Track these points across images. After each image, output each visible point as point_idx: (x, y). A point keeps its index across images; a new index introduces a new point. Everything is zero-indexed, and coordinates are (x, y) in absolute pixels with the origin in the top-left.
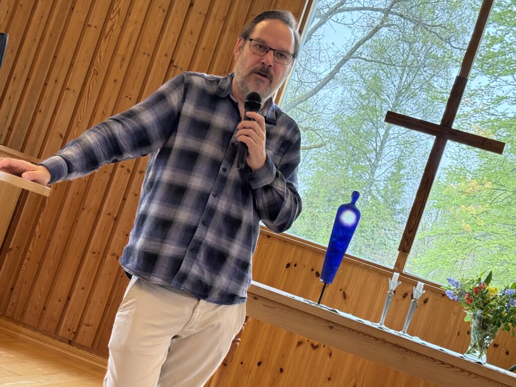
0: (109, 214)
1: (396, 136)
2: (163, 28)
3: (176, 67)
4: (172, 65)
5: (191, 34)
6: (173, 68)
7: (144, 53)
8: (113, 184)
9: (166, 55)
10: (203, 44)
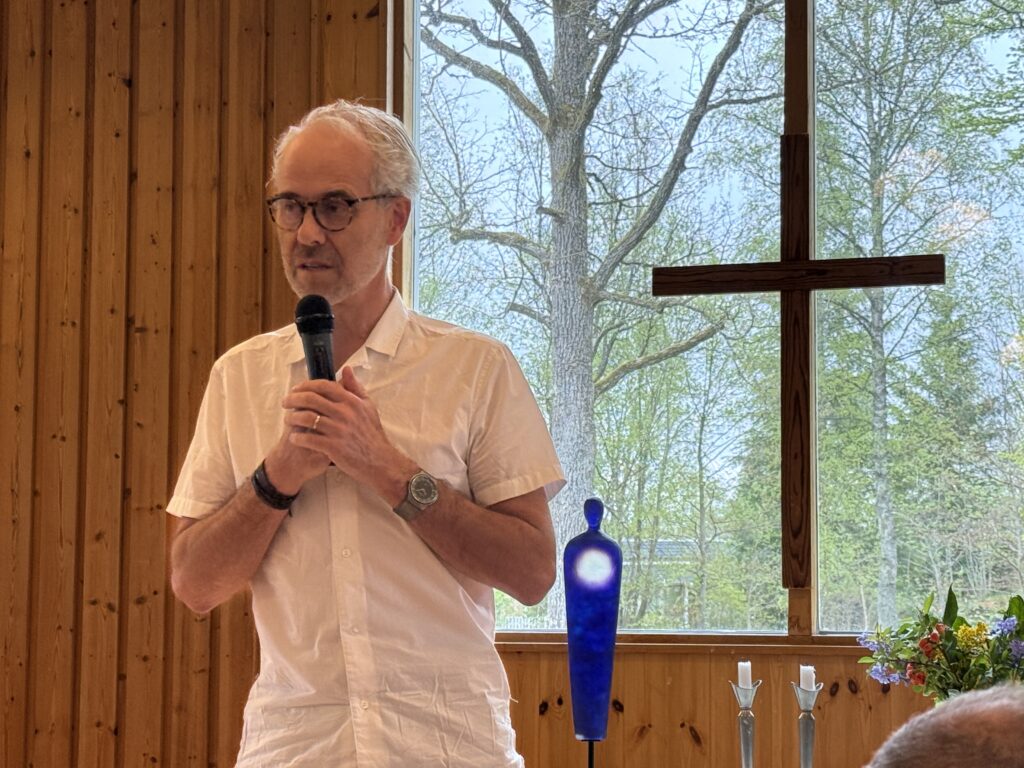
0: (99, 725)
1: (902, 242)
2: (86, 251)
3: (143, 330)
4: (133, 330)
5: (154, 242)
6: (138, 335)
7: (63, 324)
8: (85, 650)
9: (112, 311)
10: (187, 256)
